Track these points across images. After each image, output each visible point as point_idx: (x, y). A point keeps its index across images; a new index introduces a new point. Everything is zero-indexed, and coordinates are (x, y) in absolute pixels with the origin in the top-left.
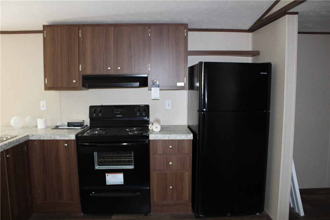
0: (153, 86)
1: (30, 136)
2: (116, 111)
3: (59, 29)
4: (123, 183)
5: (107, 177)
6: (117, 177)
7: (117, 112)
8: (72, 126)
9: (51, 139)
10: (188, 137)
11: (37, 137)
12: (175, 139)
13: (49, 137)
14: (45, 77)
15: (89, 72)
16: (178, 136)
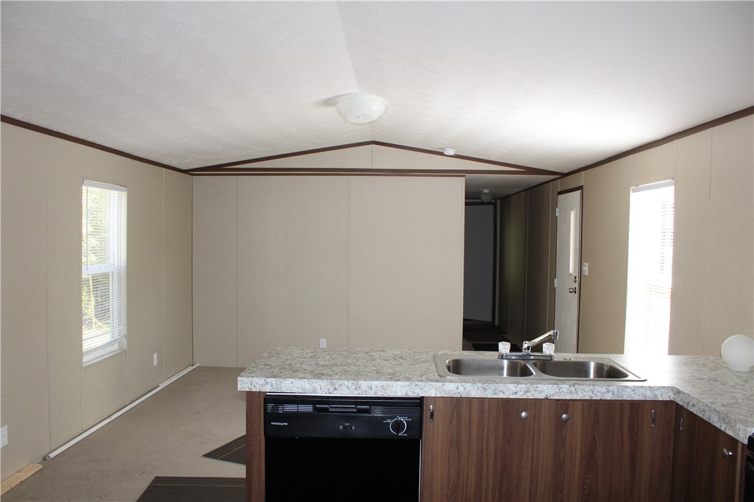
1: (675, 391)
9: (705, 419)
11: (684, 398)
13: (701, 408)
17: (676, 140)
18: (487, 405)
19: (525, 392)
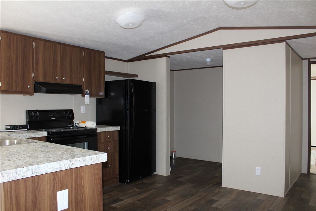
3: (15, 37)
7: (52, 116)
8: (17, 128)
10: (117, 128)
15: (41, 79)
16: (113, 128)
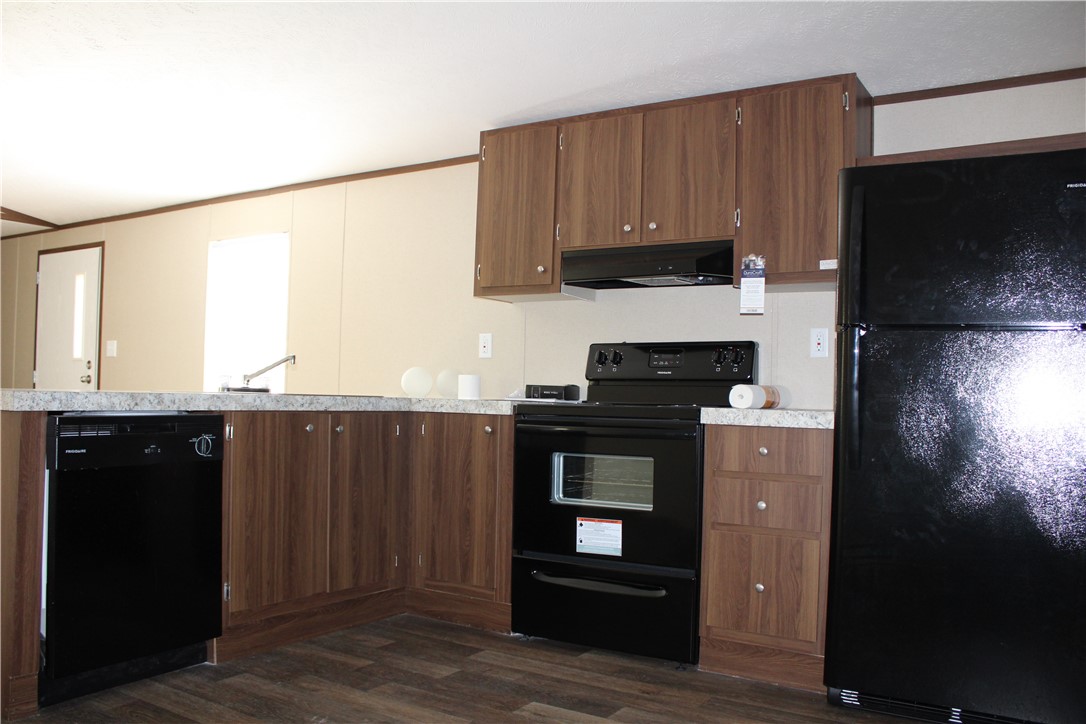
0: (746, 273)
1: (414, 401)
2: (657, 360)
3: (514, 135)
4: (619, 553)
5: (579, 528)
6: (606, 532)
7: (662, 363)
8: (536, 395)
9: (458, 412)
10: (818, 420)
11: (427, 404)
12: (778, 425)
13: (452, 405)
14: (477, 262)
16: (787, 416)
17: (292, 192)
18: (268, 423)
19: (310, 404)
